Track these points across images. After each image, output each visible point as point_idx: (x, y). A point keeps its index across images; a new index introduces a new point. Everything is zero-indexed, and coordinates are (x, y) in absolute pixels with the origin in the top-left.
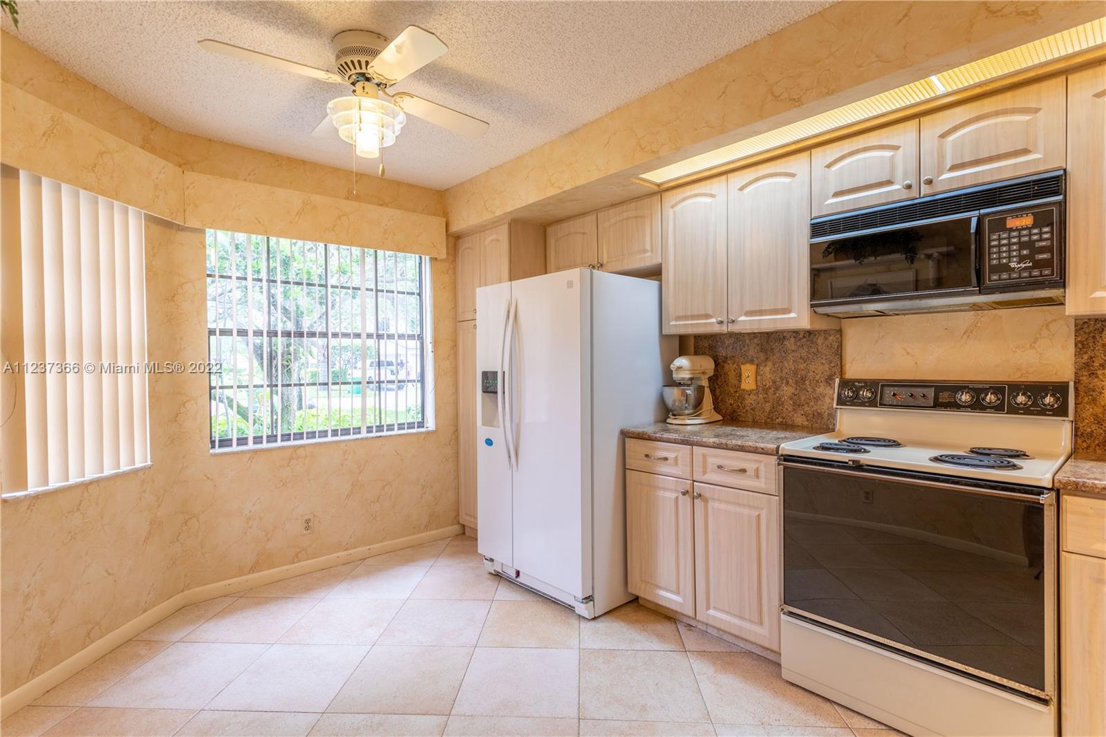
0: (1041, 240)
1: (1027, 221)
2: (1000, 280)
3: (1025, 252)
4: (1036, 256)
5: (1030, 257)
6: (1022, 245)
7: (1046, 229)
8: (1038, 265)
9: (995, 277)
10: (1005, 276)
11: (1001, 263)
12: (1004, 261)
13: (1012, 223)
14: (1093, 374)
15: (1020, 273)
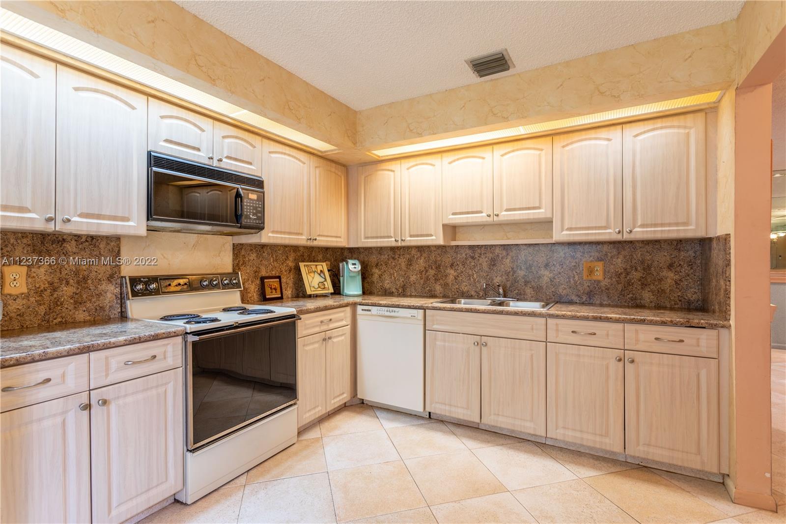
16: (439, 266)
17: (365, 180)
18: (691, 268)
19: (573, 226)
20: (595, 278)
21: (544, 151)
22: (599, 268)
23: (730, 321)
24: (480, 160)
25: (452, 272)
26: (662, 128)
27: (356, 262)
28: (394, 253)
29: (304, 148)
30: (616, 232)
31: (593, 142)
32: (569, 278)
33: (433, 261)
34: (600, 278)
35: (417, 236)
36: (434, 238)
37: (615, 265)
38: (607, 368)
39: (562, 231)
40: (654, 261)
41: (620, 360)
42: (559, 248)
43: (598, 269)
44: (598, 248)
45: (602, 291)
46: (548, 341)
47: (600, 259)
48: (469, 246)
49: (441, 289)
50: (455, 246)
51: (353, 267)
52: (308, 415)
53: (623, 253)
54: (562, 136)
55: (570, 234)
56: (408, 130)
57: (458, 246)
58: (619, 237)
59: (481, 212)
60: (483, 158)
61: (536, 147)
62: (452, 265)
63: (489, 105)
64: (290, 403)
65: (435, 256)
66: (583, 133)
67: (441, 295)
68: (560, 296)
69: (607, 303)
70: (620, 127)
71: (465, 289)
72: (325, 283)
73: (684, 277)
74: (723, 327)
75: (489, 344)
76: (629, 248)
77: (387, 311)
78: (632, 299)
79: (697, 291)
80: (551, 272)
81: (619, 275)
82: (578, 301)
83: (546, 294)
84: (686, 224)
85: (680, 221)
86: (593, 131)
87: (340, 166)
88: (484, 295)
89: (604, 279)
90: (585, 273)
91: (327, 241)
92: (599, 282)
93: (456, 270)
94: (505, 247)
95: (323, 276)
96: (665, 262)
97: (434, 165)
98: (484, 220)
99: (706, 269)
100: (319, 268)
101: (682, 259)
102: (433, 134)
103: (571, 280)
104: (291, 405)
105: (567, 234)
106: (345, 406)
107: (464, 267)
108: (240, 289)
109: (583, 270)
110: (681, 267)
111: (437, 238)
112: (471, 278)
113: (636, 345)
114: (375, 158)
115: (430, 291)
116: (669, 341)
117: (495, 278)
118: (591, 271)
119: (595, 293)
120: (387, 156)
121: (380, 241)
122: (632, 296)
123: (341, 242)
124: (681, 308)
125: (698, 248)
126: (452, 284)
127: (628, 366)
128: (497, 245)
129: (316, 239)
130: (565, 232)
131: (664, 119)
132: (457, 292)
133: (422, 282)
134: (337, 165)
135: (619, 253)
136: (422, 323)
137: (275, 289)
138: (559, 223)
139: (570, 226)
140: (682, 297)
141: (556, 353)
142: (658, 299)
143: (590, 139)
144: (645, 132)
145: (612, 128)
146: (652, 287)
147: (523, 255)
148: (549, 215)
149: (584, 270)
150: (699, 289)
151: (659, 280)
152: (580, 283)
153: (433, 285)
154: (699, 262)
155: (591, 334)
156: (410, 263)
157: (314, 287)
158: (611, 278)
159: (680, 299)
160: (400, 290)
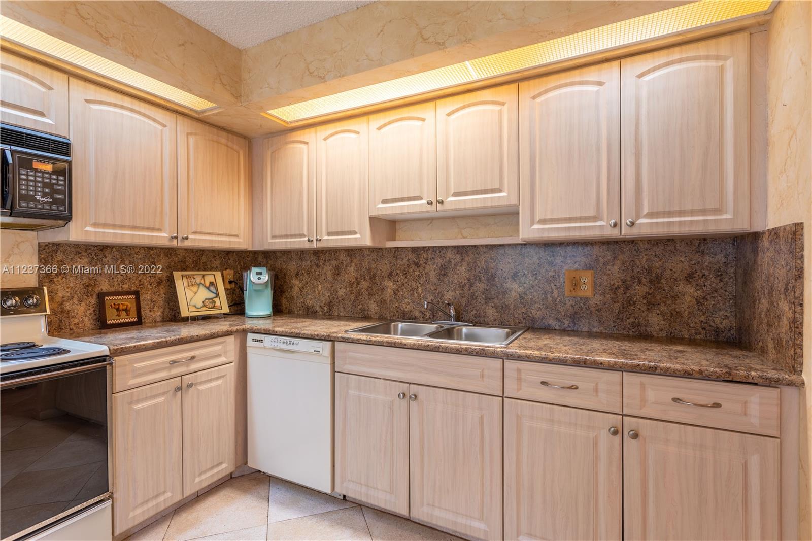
0: (58, 184)
1: (49, 167)
2: (28, 207)
3: (47, 190)
4: (55, 195)
5: (50, 195)
6: (45, 185)
7: (61, 178)
8: (55, 202)
9: (24, 205)
10: (32, 205)
11: (29, 194)
12: (32, 193)
13: (37, 165)
14: (52, 281)
15: (43, 206)
16: (374, 276)
17: (272, 155)
18: (721, 280)
19: (548, 217)
20: (581, 294)
21: (506, 105)
22: (587, 279)
23: (802, 375)
24: (419, 123)
25: (390, 284)
26: (680, 61)
27: (263, 270)
28: (318, 258)
29: (162, 102)
30: (610, 225)
31: (576, 88)
32: (545, 293)
33: (366, 268)
34: (589, 294)
35: (337, 234)
36: (358, 236)
37: (609, 274)
38: (596, 443)
39: (532, 223)
40: (665, 270)
41: (615, 433)
42: (532, 251)
43: (586, 281)
44: (585, 250)
45: (591, 312)
46: (505, 395)
47: (588, 267)
48: (412, 247)
49: (377, 308)
50: (395, 248)
51: (257, 277)
52: (139, 511)
53: (621, 257)
54: (532, 82)
55: (543, 229)
56: (307, 73)
57: (398, 248)
58: (614, 233)
59: (419, 198)
60: (423, 120)
61: (495, 99)
62: (390, 275)
63: (417, 25)
64: (97, 499)
65: (369, 263)
66: (563, 75)
67: (377, 316)
68: (533, 320)
69: (598, 331)
70: (616, 63)
71: (407, 308)
72: (217, 300)
73: (709, 294)
74: (790, 384)
75: (420, 397)
76: (629, 250)
77: (284, 343)
78: (633, 325)
79: (728, 315)
80: (521, 285)
81: (614, 290)
82: (557, 328)
83: (513, 315)
84: (717, 211)
85: (708, 206)
86: (577, 72)
87: (235, 137)
88: (432, 317)
89: (594, 296)
90: (567, 288)
91: (212, 241)
92: (587, 299)
93: (395, 282)
94: (461, 250)
95: (215, 291)
96: (681, 271)
97: (358, 133)
98: (424, 209)
99: (745, 283)
100: (209, 279)
101: (707, 266)
102: (340, 76)
103: (549, 297)
104: (101, 501)
105: (539, 229)
106: (231, 478)
107: (406, 277)
108: (45, 313)
109: (564, 282)
110: (706, 278)
111: (363, 238)
112: (415, 293)
113: (641, 409)
114: (282, 125)
115: (362, 310)
116: (696, 405)
117: (445, 293)
118: (575, 285)
119: (581, 315)
120: (297, 121)
121: (290, 241)
122: (633, 320)
123: (241, 242)
124: (704, 340)
125: (730, 249)
126: (390, 301)
127: (630, 443)
128: (449, 246)
129: (187, 238)
130: (536, 226)
131: (684, 47)
132: (397, 312)
133: (352, 297)
134: (230, 135)
135: (615, 258)
136: (329, 361)
137: (127, 311)
138: (528, 213)
139: (543, 217)
140: (707, 323)
141: (518, 416)
142: (672, 325)
143: (573, 84)
144: (654, 69)
145: (605, 65)
146: (663, 307)
147: (483, 261)
148: (514, 201)
149: (566, 282)
150: (731, 312)
151: (673, 297)
152: (560, 302)
153: (367, 302)
154: (732, 271)
155: (571, 388)
156: (337, 272)
157: (195, 306)
158: (604, 294)
159: (704, 326)
160: (326, 309)
